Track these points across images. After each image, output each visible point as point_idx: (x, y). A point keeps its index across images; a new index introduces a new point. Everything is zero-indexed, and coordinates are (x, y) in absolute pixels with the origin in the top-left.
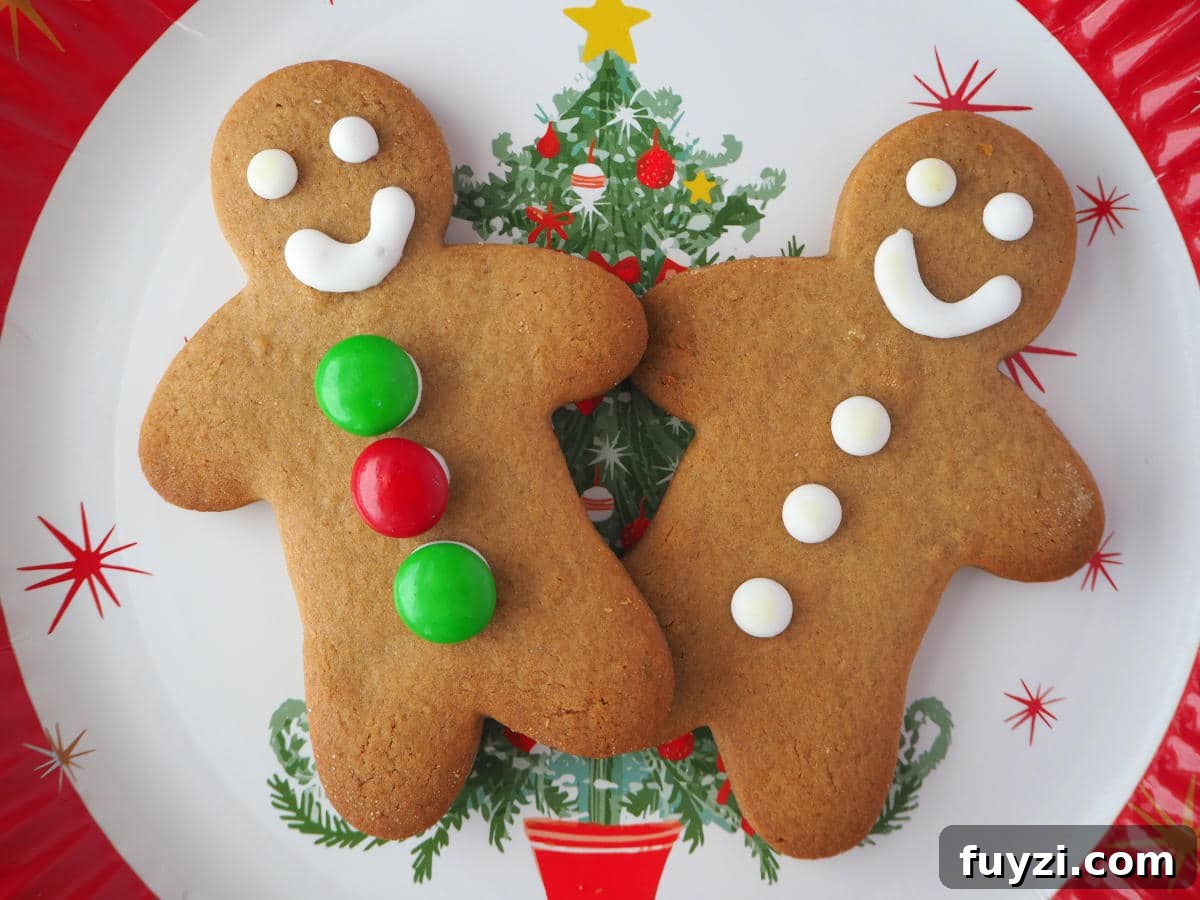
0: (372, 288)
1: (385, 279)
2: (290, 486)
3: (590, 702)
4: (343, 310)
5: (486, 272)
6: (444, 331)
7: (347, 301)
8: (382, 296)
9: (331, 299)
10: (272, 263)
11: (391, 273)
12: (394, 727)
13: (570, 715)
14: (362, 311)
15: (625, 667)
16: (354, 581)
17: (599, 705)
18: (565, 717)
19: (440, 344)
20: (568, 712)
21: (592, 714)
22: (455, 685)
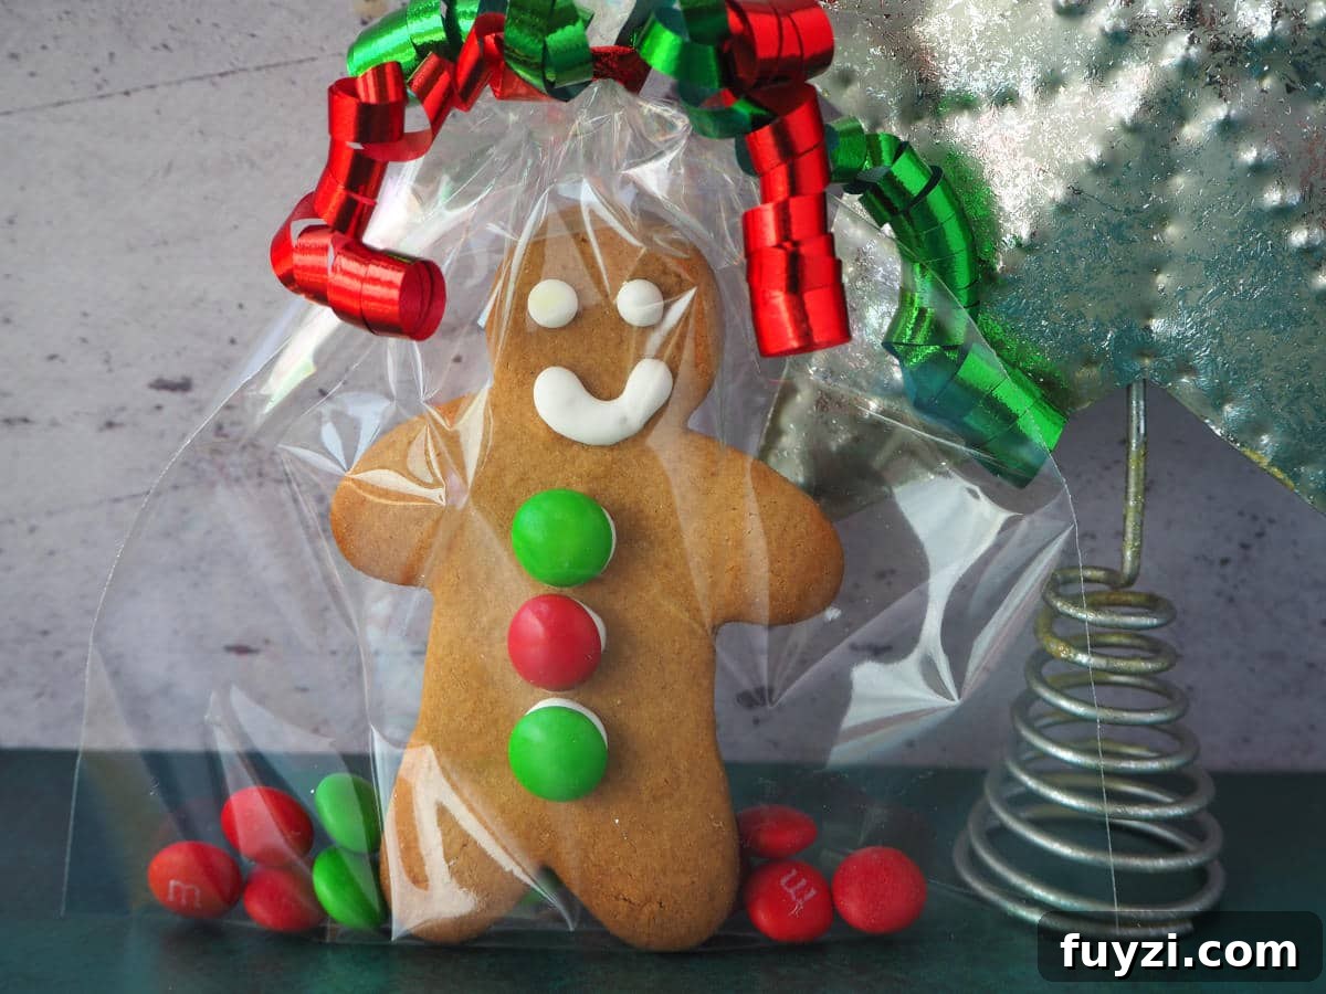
0: (602, 447)
1: (618, 444)
2: (457, 592)
3: (648, 900)
4: (568, 455)
5: (713, 474)
6: (653, 513)
7: (575, 447)
8: (609, 457)
9: (560, 440)
10: (521, 384)
11: (626, 440)
12: (465, 845)
13: (627, 903)
14: (586, 463)
15: (693, 883)
16: (481, 701)
17: (655, 907)
18: (621, 902)
19: (644, 523)
20: (625, 899)
21: (646, 910)
22: (535, 833)
